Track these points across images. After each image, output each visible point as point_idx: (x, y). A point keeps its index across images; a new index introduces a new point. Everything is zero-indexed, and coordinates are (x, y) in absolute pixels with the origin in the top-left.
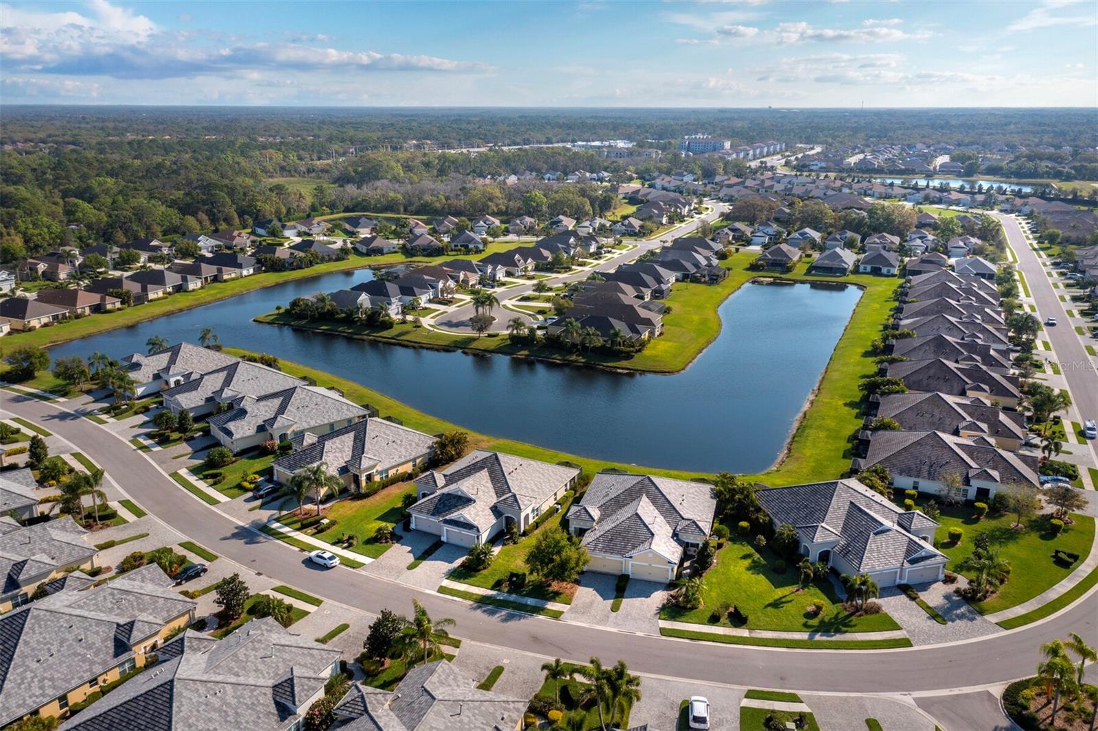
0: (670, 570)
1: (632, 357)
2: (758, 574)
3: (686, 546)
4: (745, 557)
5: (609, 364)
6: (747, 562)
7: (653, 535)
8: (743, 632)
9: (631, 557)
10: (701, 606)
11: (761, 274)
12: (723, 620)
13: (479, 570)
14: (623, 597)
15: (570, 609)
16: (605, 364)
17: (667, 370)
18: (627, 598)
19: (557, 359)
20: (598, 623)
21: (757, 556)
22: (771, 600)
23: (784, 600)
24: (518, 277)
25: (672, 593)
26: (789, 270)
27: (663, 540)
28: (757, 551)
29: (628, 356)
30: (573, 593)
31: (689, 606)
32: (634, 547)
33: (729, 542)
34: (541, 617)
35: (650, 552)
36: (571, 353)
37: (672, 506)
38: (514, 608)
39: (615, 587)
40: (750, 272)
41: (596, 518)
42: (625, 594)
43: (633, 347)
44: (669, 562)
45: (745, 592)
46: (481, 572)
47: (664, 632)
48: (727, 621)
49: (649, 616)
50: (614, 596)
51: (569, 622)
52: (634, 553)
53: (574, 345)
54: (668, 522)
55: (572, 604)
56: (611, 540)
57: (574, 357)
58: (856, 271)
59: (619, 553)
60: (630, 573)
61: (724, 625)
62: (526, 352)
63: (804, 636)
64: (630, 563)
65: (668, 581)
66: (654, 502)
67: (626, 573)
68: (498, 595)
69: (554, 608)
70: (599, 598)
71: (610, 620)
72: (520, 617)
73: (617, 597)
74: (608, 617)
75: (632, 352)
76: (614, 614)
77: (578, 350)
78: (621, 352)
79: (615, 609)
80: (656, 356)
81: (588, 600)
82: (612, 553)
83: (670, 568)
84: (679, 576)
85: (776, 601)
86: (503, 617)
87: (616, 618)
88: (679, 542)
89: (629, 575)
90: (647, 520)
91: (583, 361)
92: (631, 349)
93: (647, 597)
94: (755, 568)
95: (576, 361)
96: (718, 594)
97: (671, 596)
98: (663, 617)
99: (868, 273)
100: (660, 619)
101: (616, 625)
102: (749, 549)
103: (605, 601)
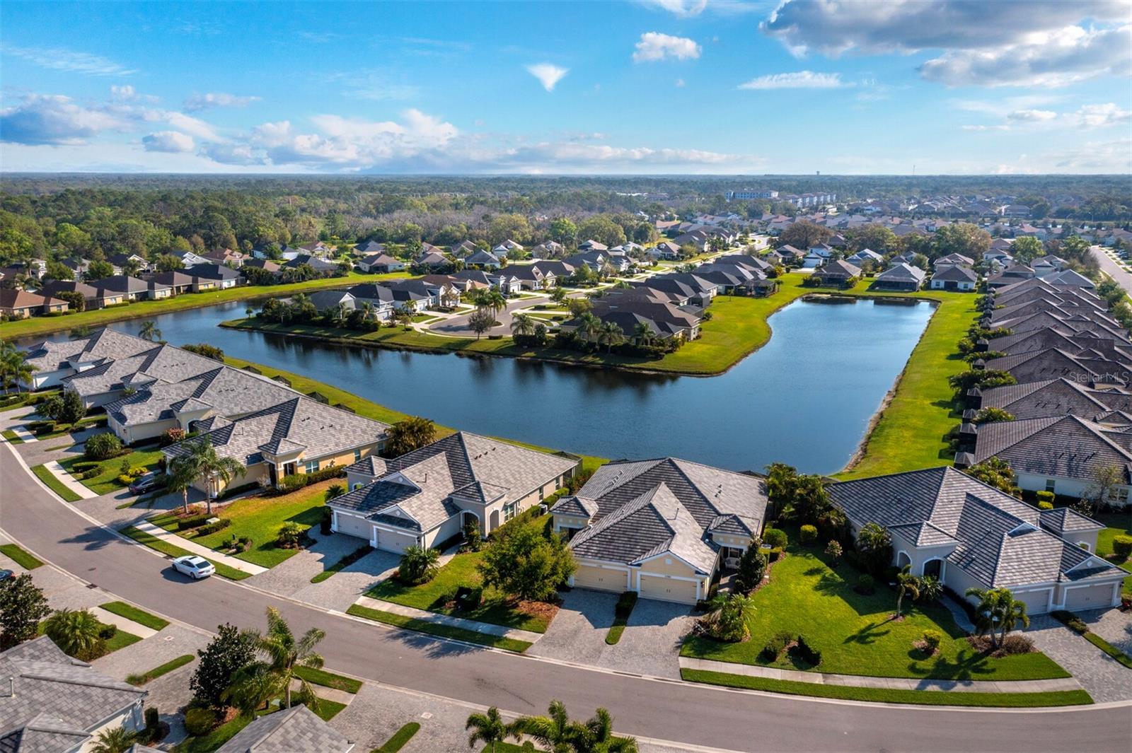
0: (699, 585)
1: (661, 357)
2: (833, 595)
3: (724, 553)
4: (811, 573)
5: (633, 366)
6: (816, 579)
7: (673, 533)
8: (816, 678)
9: (639, 565)
10: (747, 639)
11: (816, 290)
12: (781, 658)
13: (416, 585)
14: (625, 624)
15: (542, 640)
16: (627, 365)
17: (704, 371)
18: (632, 625)
19: (570, 360)
20: (583, 661)
21: (829, 572)
22: (855, 632)
23: (875, 631)
24: (536, 291)
25: (701, 618)
26: (849, 285)
27: (689, 542)
28: (829, 565)
29: (657, 356)
30: (549, 618)
31: (727, 637)
32: (645, 550)
33: (787, 554)
34: (496, 650)
35: (669, 557)
36: (586, 353)
37: (703, 497)
38: (455, 637)
39: (613, 609)
40: (803, 289)
41: (592, 513)
42: (630, 619)
43: (663, 345)
44: (697, 572)
45: (814, 619)
46: (418, 587)
47: (686, 675)
48: (787, 661)
49: (664, 651)
50: (611, 624)
51: (538, 658)
52: (645, 559)
53: (591, 345)
54: (698, 520)
55: (547, 633)
56: (611, 541)
57: (590, 359)
58: (927, 287)
59: (621, 559)
60: (638, 589)
61: (783, 666)
62: (532, 354)
63: (911, 685)
64: (639, 574)
65: (694, 603)
66: (677, 493)
67: (633, 590)
68: (436, 618)
69: (518, 638)
70: (588, 624)
71: (604, 655)
72: (461, 650)
73: (615, 624)
74: (600, 652)
75: (662, 351)
76: (610, 648)
77: (595, 351)
78: (648, 351)
79: (611, 640)
80: (691, 357)
81: (571, 627)
82: (611, 559)
83: (698, 581)
84: (713, 594)
85: (862, 631)
86: (435, 650)
87: (612, 653)
88: (714, 546)
89: (636, 593)
90: (665, 514)
91: (601, 362)
92: (660, 348)
93: (662, 624)
94: (826, 586)
95: (592, 363)
96: (772, 622)
97: (700, 622)
98: (685, 653)
99: (942, 289)
100: (681, 655)
101: (612, 663)
102: (816, 563)
103: (597, 630)
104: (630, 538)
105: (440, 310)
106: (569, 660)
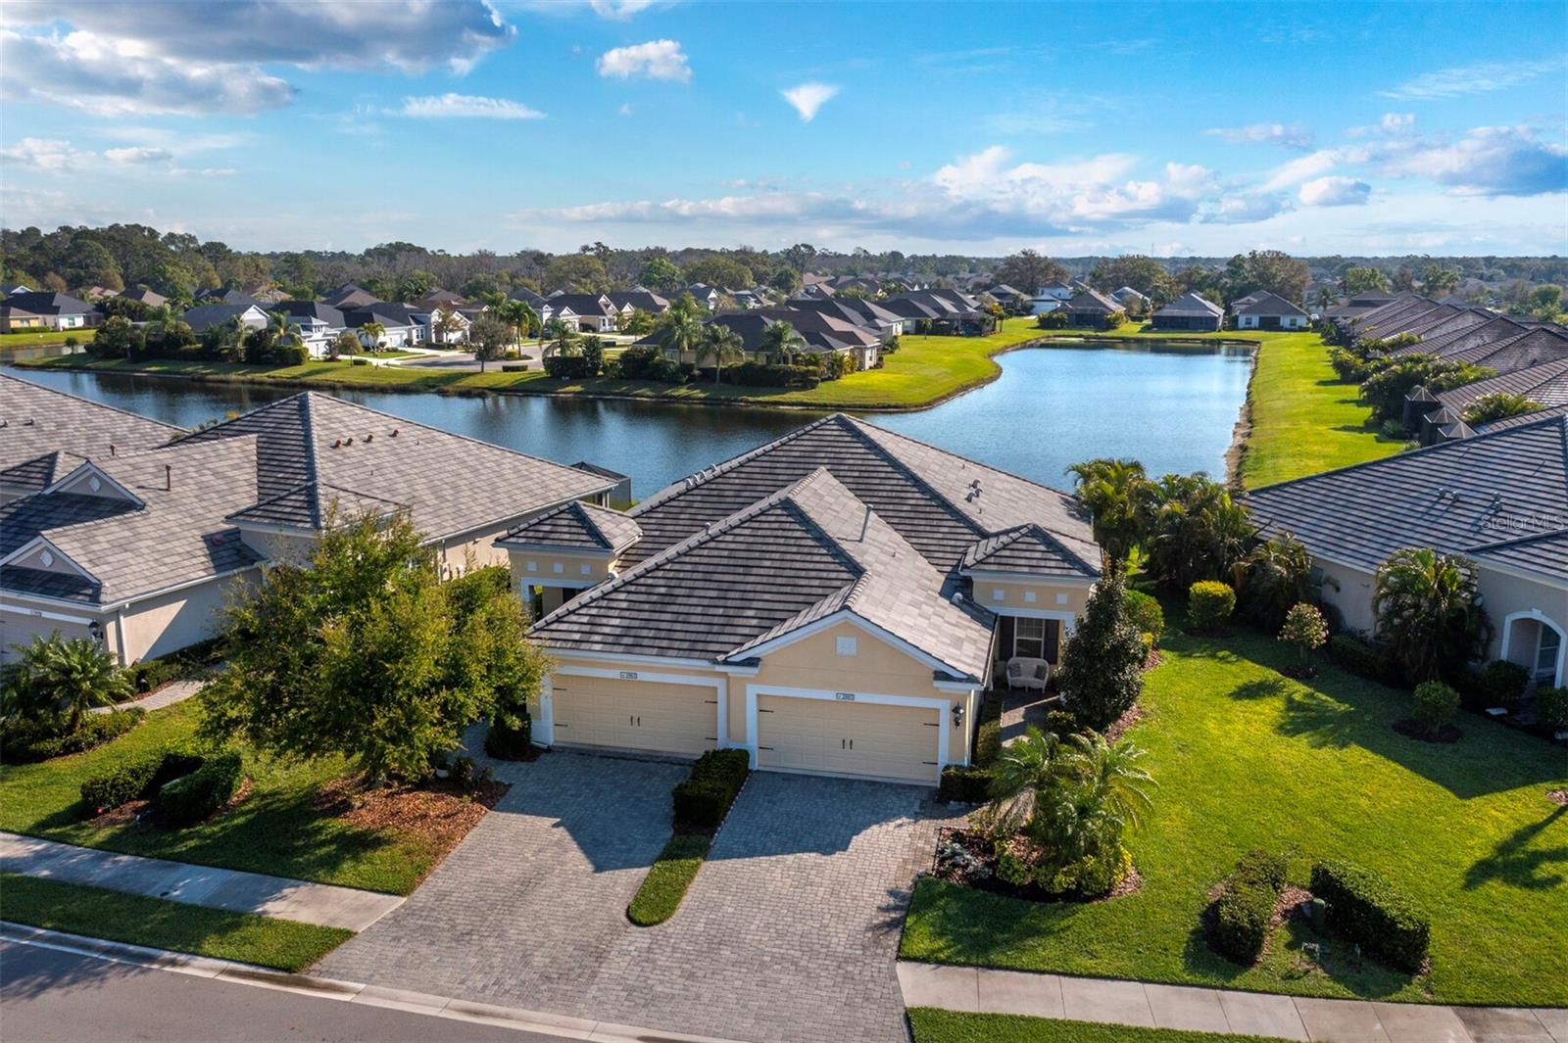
0: (945, 719)
1: (813, 385)
2: (1344, 745)
3: (1002, 644)
4: (1249, 692)
5: (760, 399)
6: (1270, 709)
7: (857, 571)
9: (752, 662)
10: (1127, 883)
11: (1058, 332)
12: (1277, 951)
13: (41, 757)
14: (704, 852)
15: (396, 918)
16: (751, 399)
17: (893, 403)
18: (728, 854)
19: (645, 394)
20: (528, 996)
21: (1299, 690)
25: (962, 824)
26: (1111, 325)
27: (906, 596)
29: (806, 382)
30: (444, 842)
31: (1062, 880)
32: (770, 621)
33: (1163, 652)
34: (200, 968)
35: (850, 629)
36: (675, 382)
37: (935, 496)
38: (68, 923)
39: (667, 807)
40: (1039, 331)
41: (619, 543)
42: (721, 837)
43: (816, 364)
44: (942, 676)
45: (1323, 814)
47: (927, 1036)
48: (1297, 960)
49: (839, 941)
50: (658, 848)
51: (358, 993)
52: (763, 647)
53: (686, 369)
55: (422, 894)
56: (667, 600)
57: (683, 391)
58: (1233, 324)
59: (694, 648)
60: (751, 743)
62: (578, 388)
64: (752, 691)
65: (933, 778)
66: (862, 489)
67: (734, 746)
68: (39, 857)
69: (305, 916)
70: (576, 859)
71: (616, 966)
73: (670, 854)
74: (600, 957)
75: (814, 373)
76: (639, 937)
77: (692, 379)
78: (794, 373)
79: (647, 910)
80: (867, 385)
81: (513, 870)
82: (662, 651)
83: (945, 706)
84: (986, 751)
85: (1504, 848)
87: (647, 956)
88: (979, 614)
89: (744, 755)
90: (832, 528)
91: (702, 395)
92: (811, 368)
93: (829, 848)
94: (1300, 722)
95: (687, 398)
96: (1193, 830)
97: (957, 837)
98: (921, 944)
99: (1255, 329)
100: (903, 957)
102: (1253, 672)
103: (605, 876)
104: (724, 591)
105: (430, 346)
106: (474, 993)
